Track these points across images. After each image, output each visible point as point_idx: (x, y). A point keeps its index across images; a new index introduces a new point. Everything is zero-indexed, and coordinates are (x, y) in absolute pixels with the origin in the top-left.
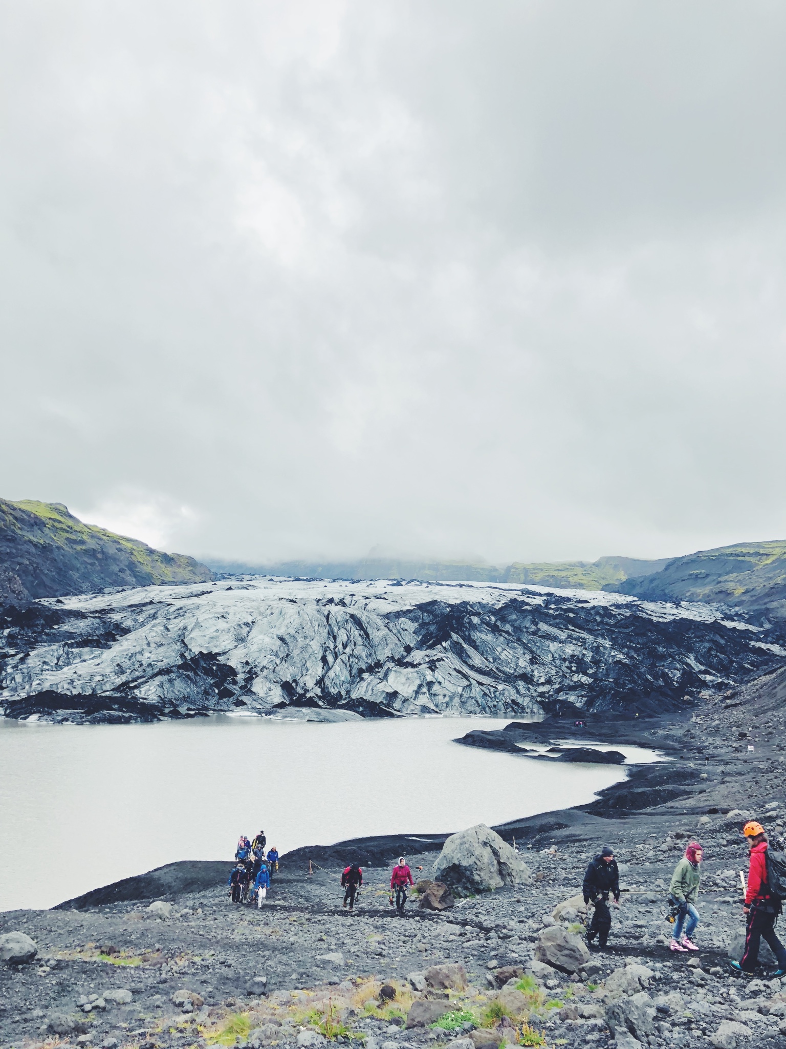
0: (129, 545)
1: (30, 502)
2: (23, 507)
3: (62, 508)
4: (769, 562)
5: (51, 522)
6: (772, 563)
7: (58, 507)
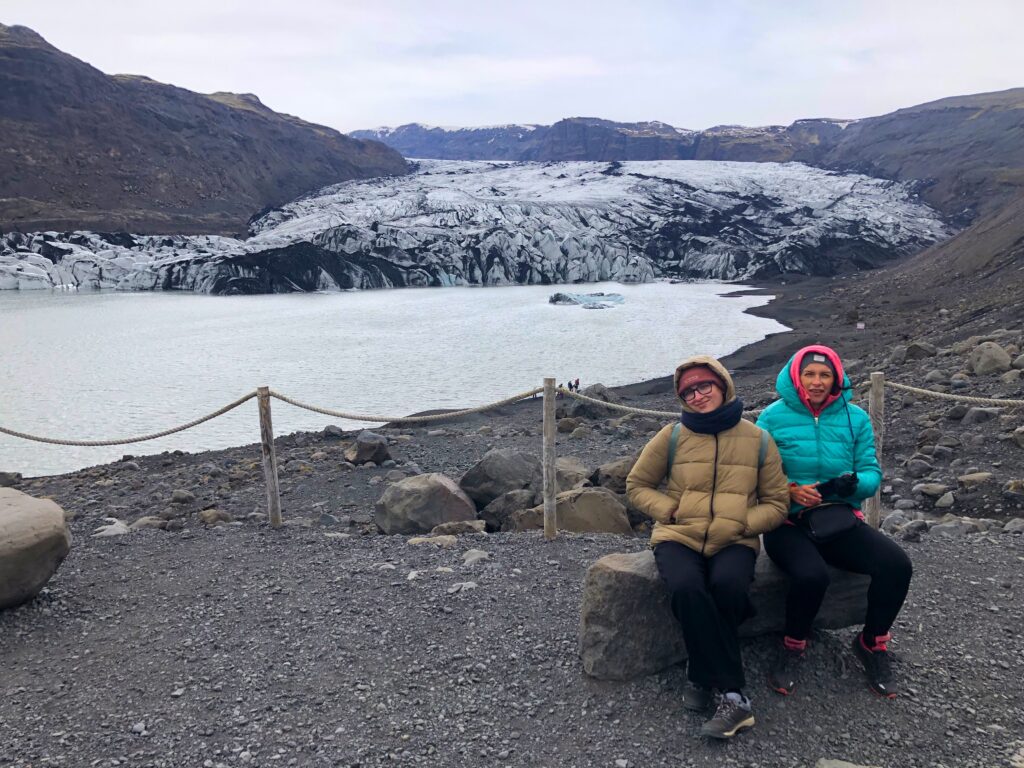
0: (322, 133)
1: (222, 94)
2: (216, 99)
3: (254, 99)
4: (974, 117)
5: (247, 114)
6: (979, 117)
7: (250, 97)
